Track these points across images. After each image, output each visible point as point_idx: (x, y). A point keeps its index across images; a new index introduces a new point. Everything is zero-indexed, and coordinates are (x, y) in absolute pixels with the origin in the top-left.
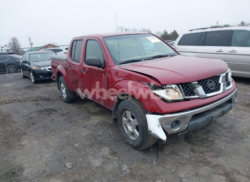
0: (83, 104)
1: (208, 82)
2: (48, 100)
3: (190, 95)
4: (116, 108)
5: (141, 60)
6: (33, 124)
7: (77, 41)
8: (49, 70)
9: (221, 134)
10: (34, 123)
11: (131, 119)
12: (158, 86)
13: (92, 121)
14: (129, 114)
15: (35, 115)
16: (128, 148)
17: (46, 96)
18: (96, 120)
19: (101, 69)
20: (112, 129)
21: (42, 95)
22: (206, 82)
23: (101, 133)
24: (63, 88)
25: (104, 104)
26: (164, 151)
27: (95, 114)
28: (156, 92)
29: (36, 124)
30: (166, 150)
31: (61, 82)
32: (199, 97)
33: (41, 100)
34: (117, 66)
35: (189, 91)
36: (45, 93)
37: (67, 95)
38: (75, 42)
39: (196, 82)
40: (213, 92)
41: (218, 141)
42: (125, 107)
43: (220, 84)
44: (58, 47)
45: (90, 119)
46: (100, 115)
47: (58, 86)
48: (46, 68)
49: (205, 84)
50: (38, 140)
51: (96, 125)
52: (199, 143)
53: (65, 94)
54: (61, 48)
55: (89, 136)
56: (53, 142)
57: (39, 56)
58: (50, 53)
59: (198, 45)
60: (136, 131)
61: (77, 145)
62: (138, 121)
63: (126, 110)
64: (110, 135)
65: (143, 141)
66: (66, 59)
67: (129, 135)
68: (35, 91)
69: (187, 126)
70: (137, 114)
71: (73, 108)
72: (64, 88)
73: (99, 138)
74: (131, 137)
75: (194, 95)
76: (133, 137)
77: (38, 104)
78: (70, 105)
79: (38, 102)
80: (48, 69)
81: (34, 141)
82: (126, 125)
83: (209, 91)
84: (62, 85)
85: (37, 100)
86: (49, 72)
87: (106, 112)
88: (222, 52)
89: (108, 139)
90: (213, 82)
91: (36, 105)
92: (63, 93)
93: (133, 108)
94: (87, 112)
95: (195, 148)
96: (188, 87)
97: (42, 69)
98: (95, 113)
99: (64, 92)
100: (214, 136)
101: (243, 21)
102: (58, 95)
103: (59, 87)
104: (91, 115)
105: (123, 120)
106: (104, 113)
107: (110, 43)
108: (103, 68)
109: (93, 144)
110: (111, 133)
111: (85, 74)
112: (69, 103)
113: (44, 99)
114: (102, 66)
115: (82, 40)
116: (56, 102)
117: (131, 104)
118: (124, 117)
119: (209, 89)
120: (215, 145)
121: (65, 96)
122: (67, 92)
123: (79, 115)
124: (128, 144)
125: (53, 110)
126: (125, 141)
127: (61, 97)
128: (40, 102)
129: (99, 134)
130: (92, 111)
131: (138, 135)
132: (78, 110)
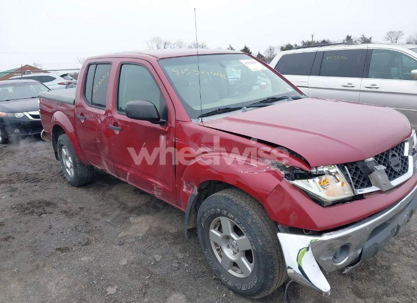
0: (109, 189)
1: (390, 156)
2: (36, 180)
3: (363, 186)
4: (193, 207)
5: (240, 108)
6: (6, 239)
7: (97, 64)
8: (33, 119)
9: (395, 249)
10: (9, 237)
11: (233, 236)
12: (303, 170)
13: (133, 227)
14: (227, 224)
15: (10, 217)
16: (224, 295)
17: (30, 171)
18: (141, 225)
19: (158, 126)
20: (179, 247)
21: (22, 170)
22: (387, 156)
23: (158, 258)
24: (67, 157)
25: (162, 196)
26: (301, 296)
27: (137, 211)
28: (299, 183)
29: (13, 238)
30: (304, 296)
31: (61, 146)
32: (378, 189)
33: (19, 180)
34: (194, 121)
35: (360, 177)
36: (28, 164)
37: (75, 172)
38: (92, 68)
39: (372, 159)
40: (399, 175)
41: (396, 267)
42: (219, 210)
43: (407, 159)
44: (45, 72)
45: (129, 223)
46: (148, 213)
47: (56, 153)
48: (27, 114)
49: (385, 160)
50: (20, 280)
51: (144, 239)
52: (364, 274)
53: (72, 170)
54: (52, 74)
55: (135, 266)
56: (57, 284)
57: (10, 89)
58: (31, 84)
59: (310, 73)
60: (244, 260)
61: (111, 291)
62: (253, 241)
63: (221, 215)
64: (178, 263)
65: (263, 284)
66: (73, 102)
67: (226, 266)
68: (6, 160)
69: (360, 252)
70: (251, 228)
71: (88, 198)
72: (70, 158)
73: (157, 270)
74: (230, 271)
75: (370, 185)
76: (235, 271)
77: (14, 190)
78: (81, 192)
79: (14, 186)
80: (31, 115)
81: (13, 285)
82: (216, 245)
83: (393, 174)
84: (65, 152)
85: (11, 181)
86: (32, 122)
87: (160, 205)
88: (353, 87)
89: (178, 273)
90: (397, 155)
91: (10, 194)
92: (67, 168)
93: (240, 213)
94: (119, 207)
95: (361, 286)
96: (357, 169)
97: (19, 115)
98: (136, 208)
99: (69, 165)
100: (386, 255)
101: (350, 35)
102: (55, 169)
103: (58, 155)
104: (129, 215)
105: (210, 233)
106: (156, 209)
107: (173, 71)
108: (162, 124)
109: (147, 286)
110: (180, 256)
111: (117, 133)
112: (79, 186)
113: (26, 179)
114: (161, 120)
115: (109, 63)
116: (53, 185)
117: (236, 204)
118: (214, 228)
119: (392, 170)
120: (396, 278)
121: (70, 173)
122: (75, 166)
123: (104, 215)
124: (224, 284)
125: (48, 204)
126: (214, 277)
127: (62, 174)
128: (18, 185)
129: (155, 259)
130: (130, 204)
131: (250, 269)
132: (101, 203)
